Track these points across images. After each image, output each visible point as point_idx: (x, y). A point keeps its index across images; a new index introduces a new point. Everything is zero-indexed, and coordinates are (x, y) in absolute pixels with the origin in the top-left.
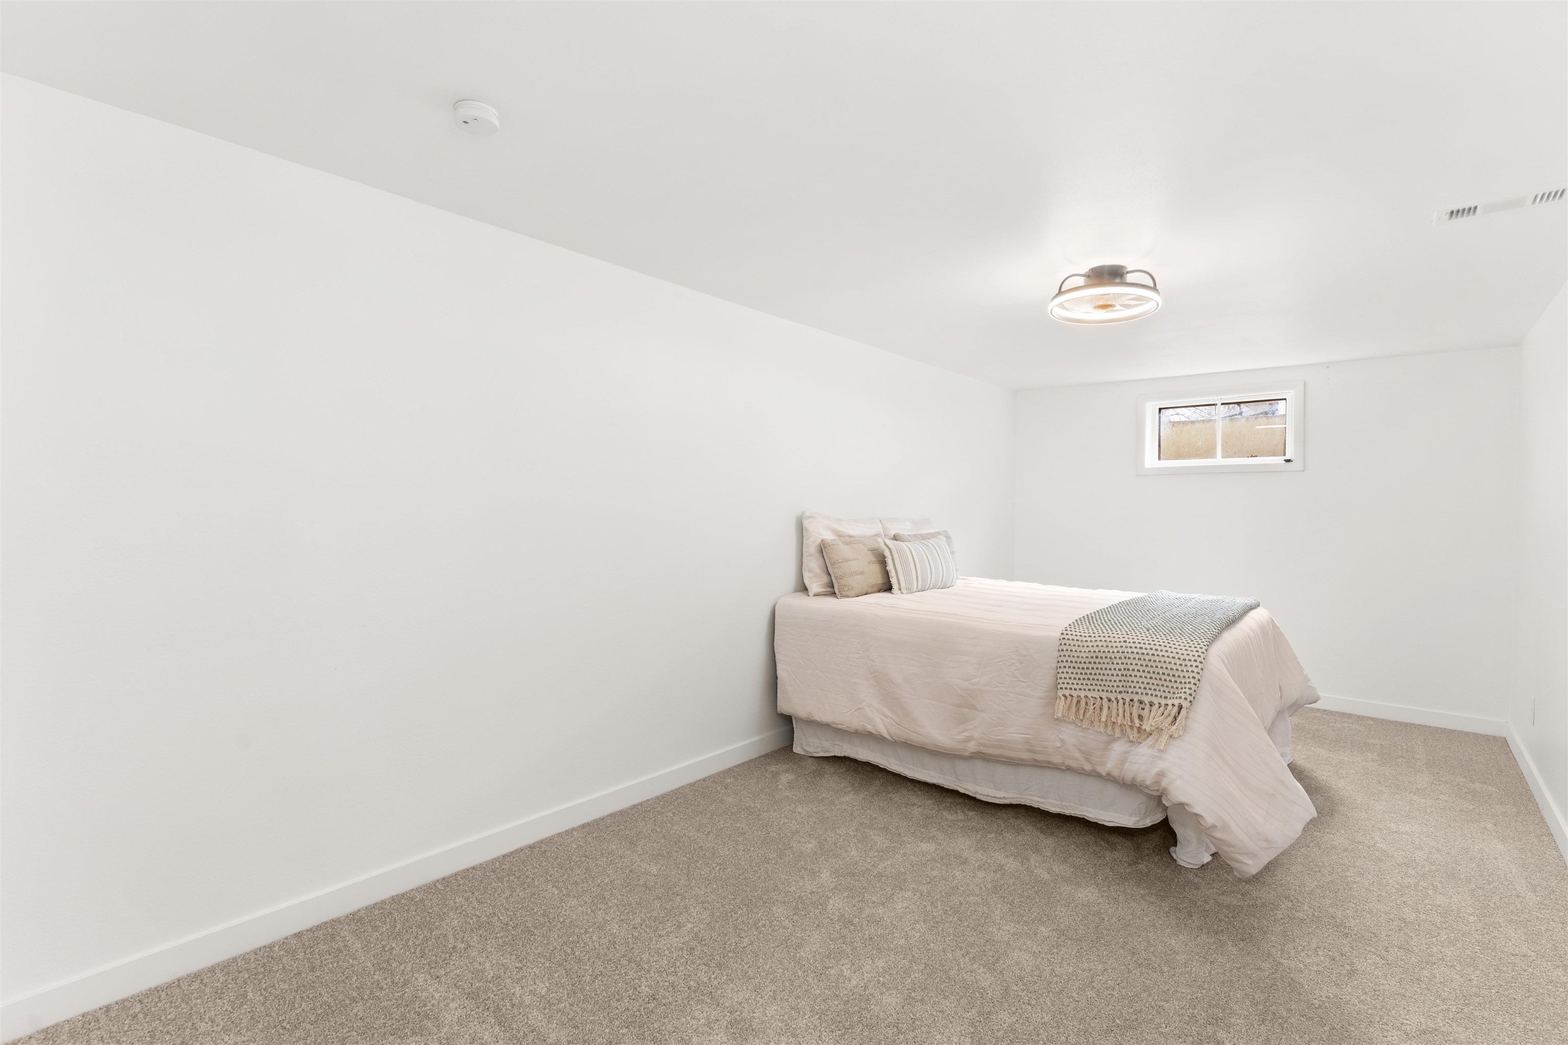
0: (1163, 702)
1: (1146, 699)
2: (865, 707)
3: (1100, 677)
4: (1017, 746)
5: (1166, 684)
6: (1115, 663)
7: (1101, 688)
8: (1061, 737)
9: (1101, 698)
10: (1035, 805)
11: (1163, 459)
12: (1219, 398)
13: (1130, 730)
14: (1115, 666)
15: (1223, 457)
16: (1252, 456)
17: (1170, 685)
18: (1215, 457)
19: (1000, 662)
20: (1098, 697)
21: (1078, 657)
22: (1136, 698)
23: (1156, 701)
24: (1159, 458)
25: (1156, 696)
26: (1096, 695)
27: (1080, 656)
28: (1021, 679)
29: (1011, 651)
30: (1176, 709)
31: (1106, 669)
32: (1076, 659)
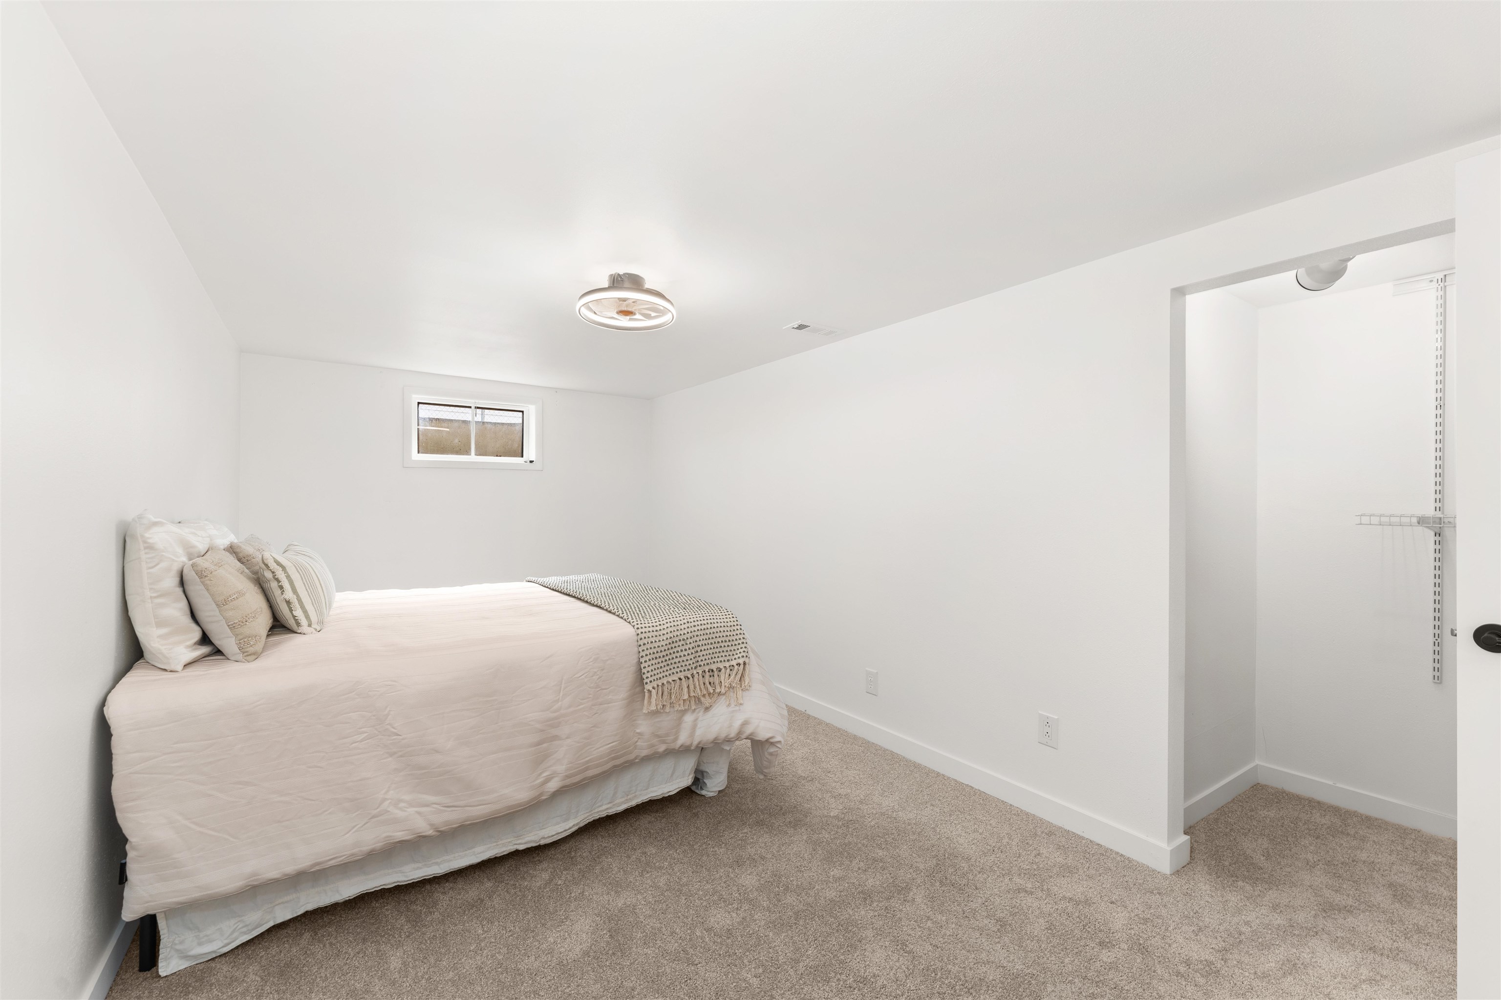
0: (727, 664)
1: (714, 667)
2: (389, 809)
3: (677, 660)
4: (600, 761)
5: (725, 649)
6: (688, 643)
7: (678, 670)
8: (638, 731)
9: (680, 679)
10: (603, 814)
11: (422, 453)
12: (474, 401)
13: (704, 699)
14: (689, 646)
15: (476, 455)
16: (497, 456)
17: (728, 649)
18: (470, 455)
19: (582, 675)
20: (676, 678)
21: (659, 647)
22: (707, 668)
23: (721, 666)
24: (418, 453)
25: (721, 661)
26: (675, 677)
27: (660, 646)
28: (604, 687)
29: (591, 660)
30: (742, 666)
31: (682, 651)
32: (657, 649)
